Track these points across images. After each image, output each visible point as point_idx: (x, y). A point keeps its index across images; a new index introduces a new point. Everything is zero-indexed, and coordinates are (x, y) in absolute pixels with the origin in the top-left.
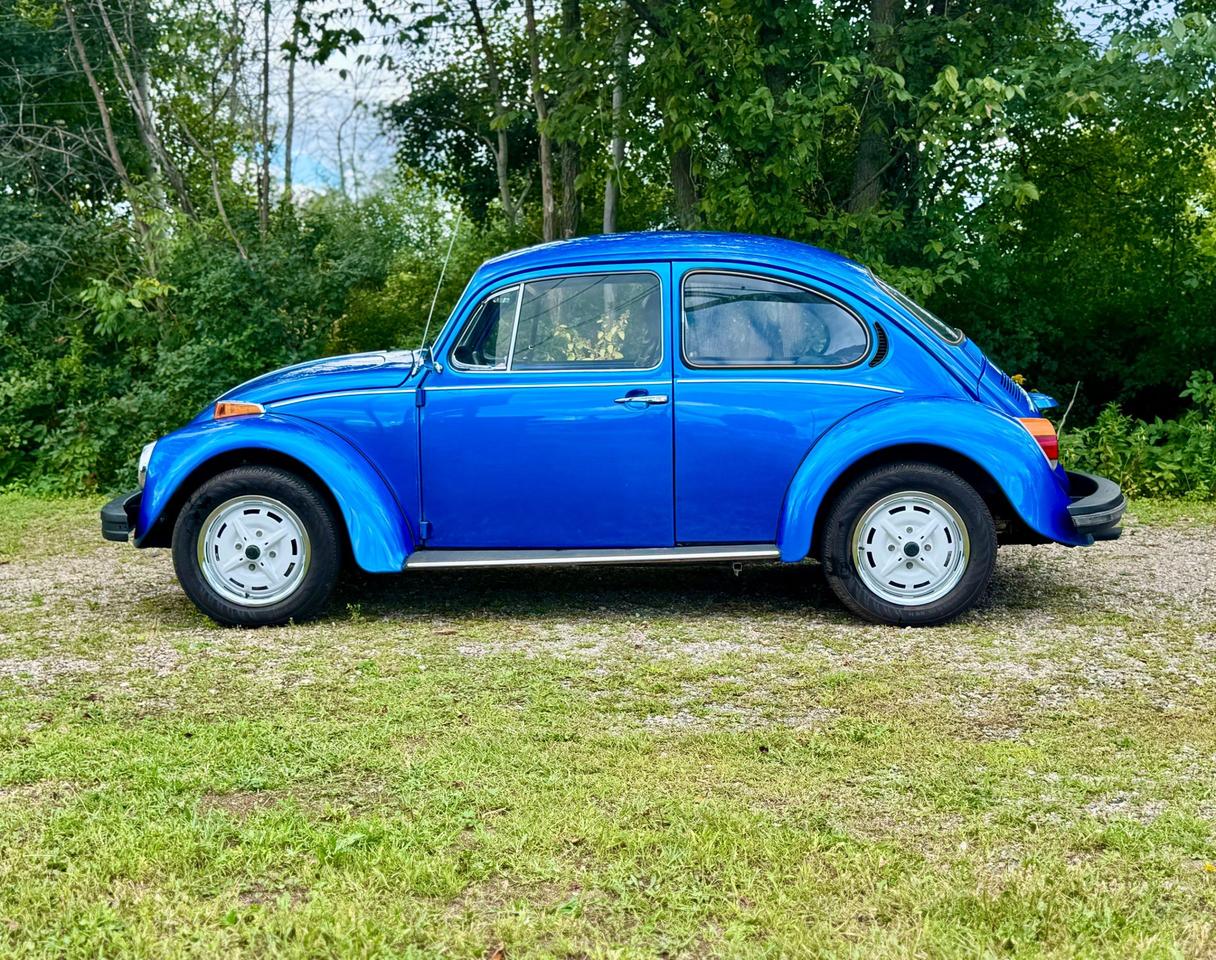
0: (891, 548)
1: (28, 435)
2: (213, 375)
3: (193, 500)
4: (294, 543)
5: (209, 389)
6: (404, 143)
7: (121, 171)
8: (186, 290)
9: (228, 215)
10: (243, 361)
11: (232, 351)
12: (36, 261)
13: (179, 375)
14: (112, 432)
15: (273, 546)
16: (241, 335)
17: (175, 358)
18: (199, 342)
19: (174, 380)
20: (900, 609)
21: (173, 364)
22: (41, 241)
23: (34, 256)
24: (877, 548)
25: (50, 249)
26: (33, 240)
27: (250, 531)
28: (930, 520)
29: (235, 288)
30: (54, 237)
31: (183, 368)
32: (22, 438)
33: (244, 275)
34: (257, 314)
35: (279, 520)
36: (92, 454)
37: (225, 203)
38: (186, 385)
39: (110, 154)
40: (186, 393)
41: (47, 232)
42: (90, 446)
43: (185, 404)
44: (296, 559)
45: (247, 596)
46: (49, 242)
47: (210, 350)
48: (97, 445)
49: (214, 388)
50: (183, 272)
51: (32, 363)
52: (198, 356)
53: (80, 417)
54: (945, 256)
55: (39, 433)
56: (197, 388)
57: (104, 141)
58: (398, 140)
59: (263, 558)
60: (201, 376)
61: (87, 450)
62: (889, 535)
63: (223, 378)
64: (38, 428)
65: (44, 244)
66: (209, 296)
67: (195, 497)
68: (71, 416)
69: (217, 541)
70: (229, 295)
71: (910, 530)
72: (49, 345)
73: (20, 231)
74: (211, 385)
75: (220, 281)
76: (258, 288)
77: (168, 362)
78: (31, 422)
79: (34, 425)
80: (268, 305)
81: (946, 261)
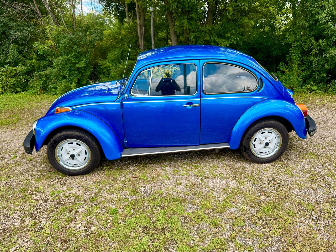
0: (260, 143)
1: (27, 79)
2: (66, 64)
3: (51, 142)
4: (85, 151)
5: (66, 68)
6: (105, 6)
7: (40, 14)
8: (58, 44)
9: (66, 25)
10: (73, 61)
11: (70, 58)
12: (22, 37)
13: (58, 65)
14: (45, 79)
15: (79, 153)
16: (72, 54)
17: (57, 61)
18: (62, 57)
19: (57, 66)
20: (262, 159)
21: (57, 62)
22: (23, 32)
23: (22, 36)
24: (256, 143)
25: (26, 34)
26: (21, 31)
27: (71, 149)
28: (272, 135)
29: (69, 43)
30: (26, 31)
31: (59, 63)
32: (25, 80)
33: (71, 40)
34: (75, 49)
35: (80, 145)
36: (40, 84)
37: (65, 22)
38: (60, 67)
39: (37, 10)
40: (60, 69)
41: (25, 29)
42: (40, 83)
43: (61, 71)
44: (87, 156)
45: (73, 166)
46: (25, 32)
47: (65, 59)
48: (41, 82)
49: (67, 68)
50: (57, 40)
51: (25, 61)
52: (62, 60)
53: (36, 76)
54: (231, 37)
55: (28, 78)
56: (63, 68)
57: (35, 7)
58: (103, 5)
59: (76, 157)
60: (63, 65)
61: (39, 84)
62: (260, 140)
63: (69, 65)
64: (28, 77)
65: (24, 32)
66: (63, 46)
67: (52, 140)
68: (34, 76)
69: (61, 152)
70: (68, 45)
71: (266, 138)
72: (29, 56)
73: (18, 29)
74: (66, 67)
75: (65, 42)
76: (74, 43)
77: (55, 62)
78: (26, 76)
79: (27, 76)
80: (77, 47)
81: (232, 38)
